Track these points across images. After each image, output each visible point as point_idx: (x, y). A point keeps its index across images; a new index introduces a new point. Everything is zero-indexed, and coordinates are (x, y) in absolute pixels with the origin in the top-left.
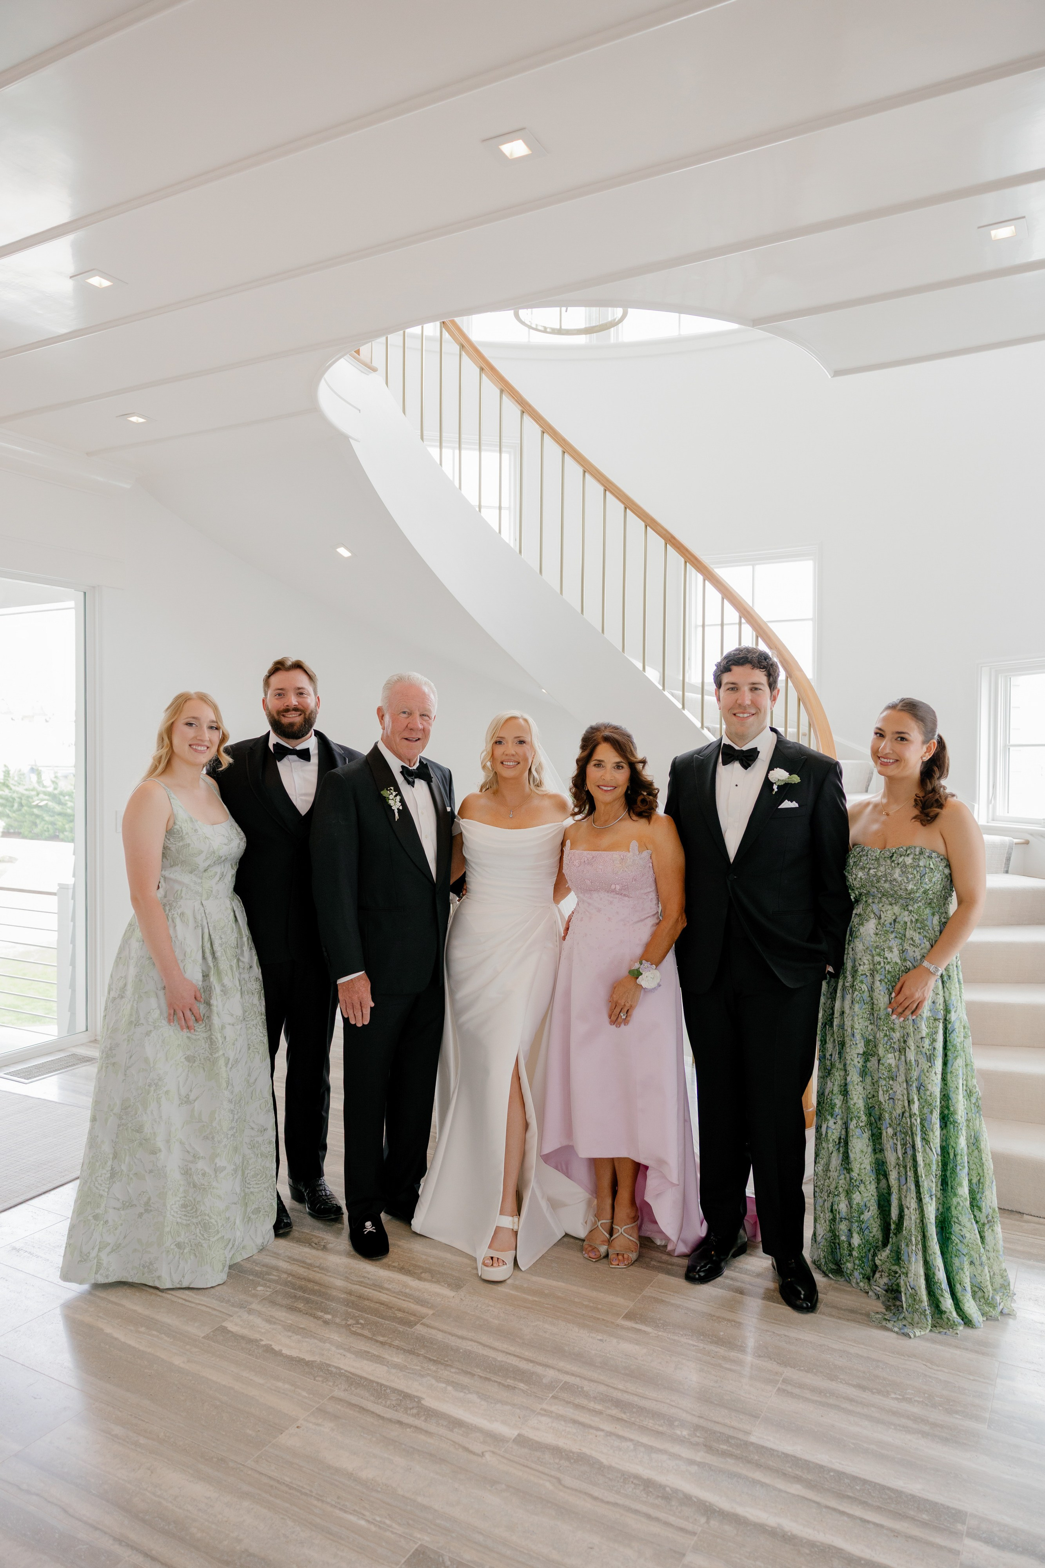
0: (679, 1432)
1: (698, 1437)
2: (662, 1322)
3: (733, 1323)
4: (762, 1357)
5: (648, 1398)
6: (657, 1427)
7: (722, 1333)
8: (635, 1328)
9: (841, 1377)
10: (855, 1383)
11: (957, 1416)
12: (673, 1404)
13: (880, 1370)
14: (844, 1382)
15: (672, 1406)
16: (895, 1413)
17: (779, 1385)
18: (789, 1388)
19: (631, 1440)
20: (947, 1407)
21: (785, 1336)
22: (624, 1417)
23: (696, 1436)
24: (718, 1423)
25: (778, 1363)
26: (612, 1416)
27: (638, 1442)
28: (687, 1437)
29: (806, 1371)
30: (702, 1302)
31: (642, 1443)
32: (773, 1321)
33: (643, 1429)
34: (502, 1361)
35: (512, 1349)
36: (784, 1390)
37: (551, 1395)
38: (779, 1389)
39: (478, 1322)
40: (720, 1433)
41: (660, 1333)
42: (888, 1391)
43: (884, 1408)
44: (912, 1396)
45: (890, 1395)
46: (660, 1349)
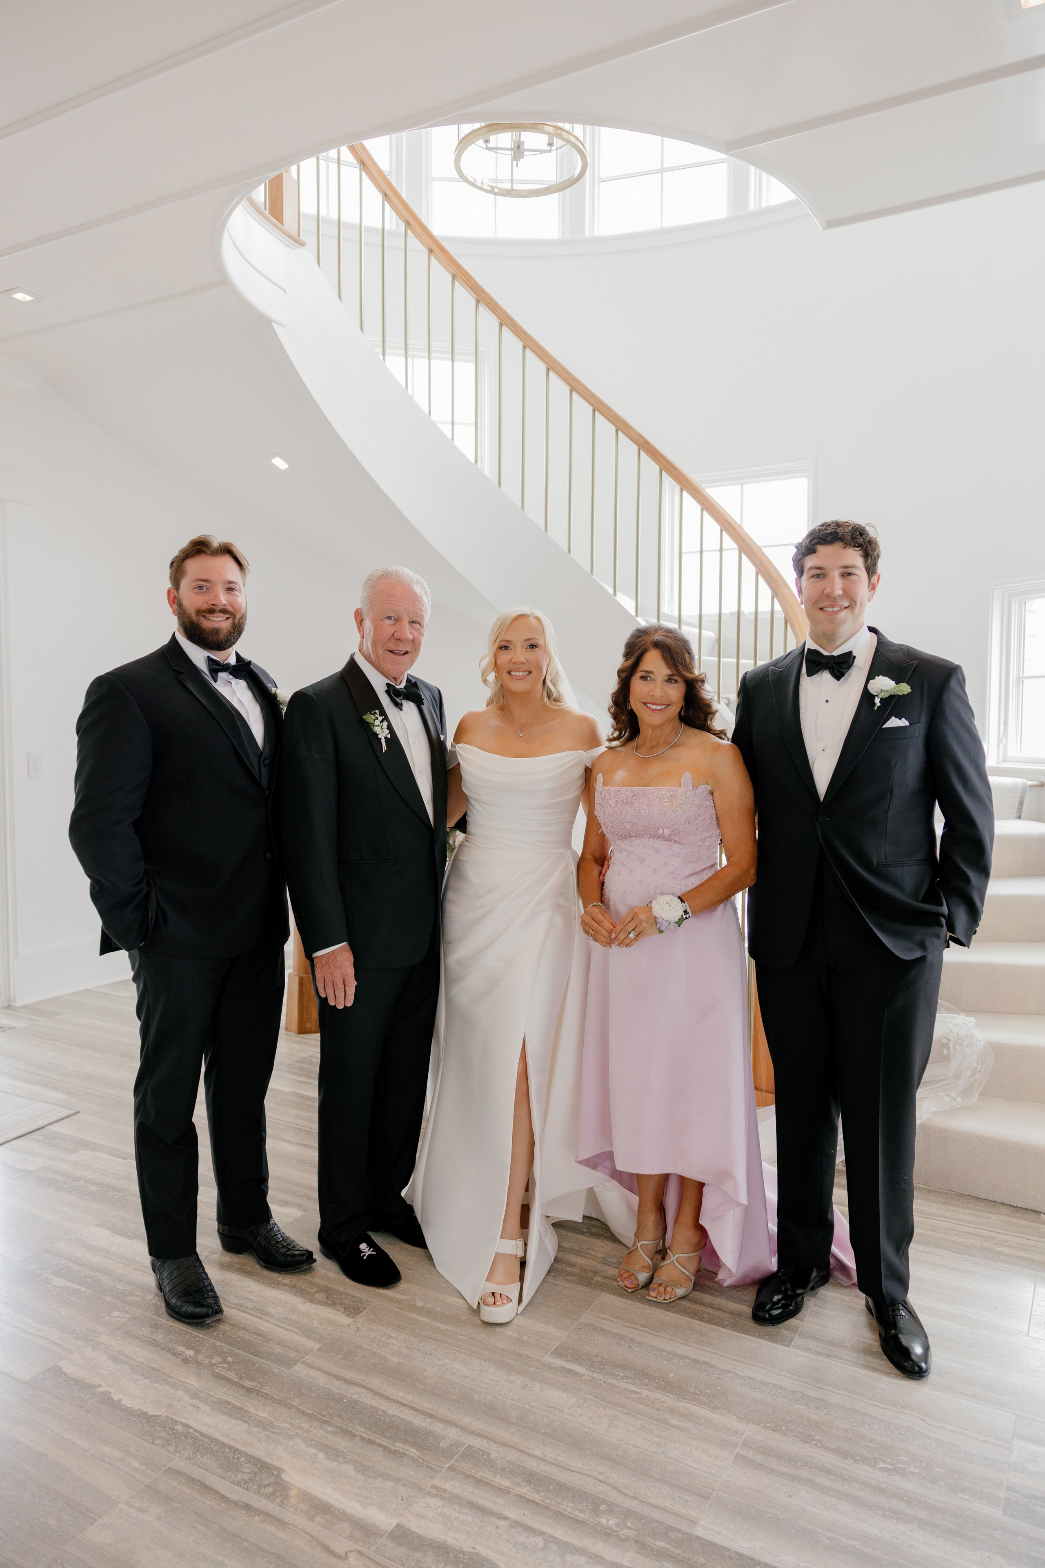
0: (604, 1521)
1: (629, 1528)
2: (599, 1359)
3: (687, 1360)
4: (719, 1408)
5: (570, 1470)
6: (577, 1513)
7: (671, 1375)
8: (565, 1368)
9: (817, 1438)
10: (834, 1447)
11: (964, 1496)
12: (601, 1477)
13: (866, 1427)
14: (820, 1445)
15: (600, 1481)
16: (882, 1491)
17: (738, 1450)
18: (750, 1454)
19: (542, 1534)
20: (950, 1482)
21: (750, 1378)
22: (537, 1497)
23: (626, 1527)
24: (656, 1507)
25: (739, 1418)
26: (521, 1497)
27: (551, 1536)
28: (614, 1528)
29: (773, 1430)
30: (651, 1332)
31: (555, 1538)
32: (736, 1358)
33: (559, 1516)
34: (393, 1416)
35: (408, 1398)
36: (744, 1457)
37: (447, 1466)
38: (737, 1455)
39: (372, 1360)
40: (658, 1522)
41: (595, 1375)
42: (876, 1458)
43: (870, 1484)
44: (906, 1466)
45: (878, 1464)
46: (593, 1398)
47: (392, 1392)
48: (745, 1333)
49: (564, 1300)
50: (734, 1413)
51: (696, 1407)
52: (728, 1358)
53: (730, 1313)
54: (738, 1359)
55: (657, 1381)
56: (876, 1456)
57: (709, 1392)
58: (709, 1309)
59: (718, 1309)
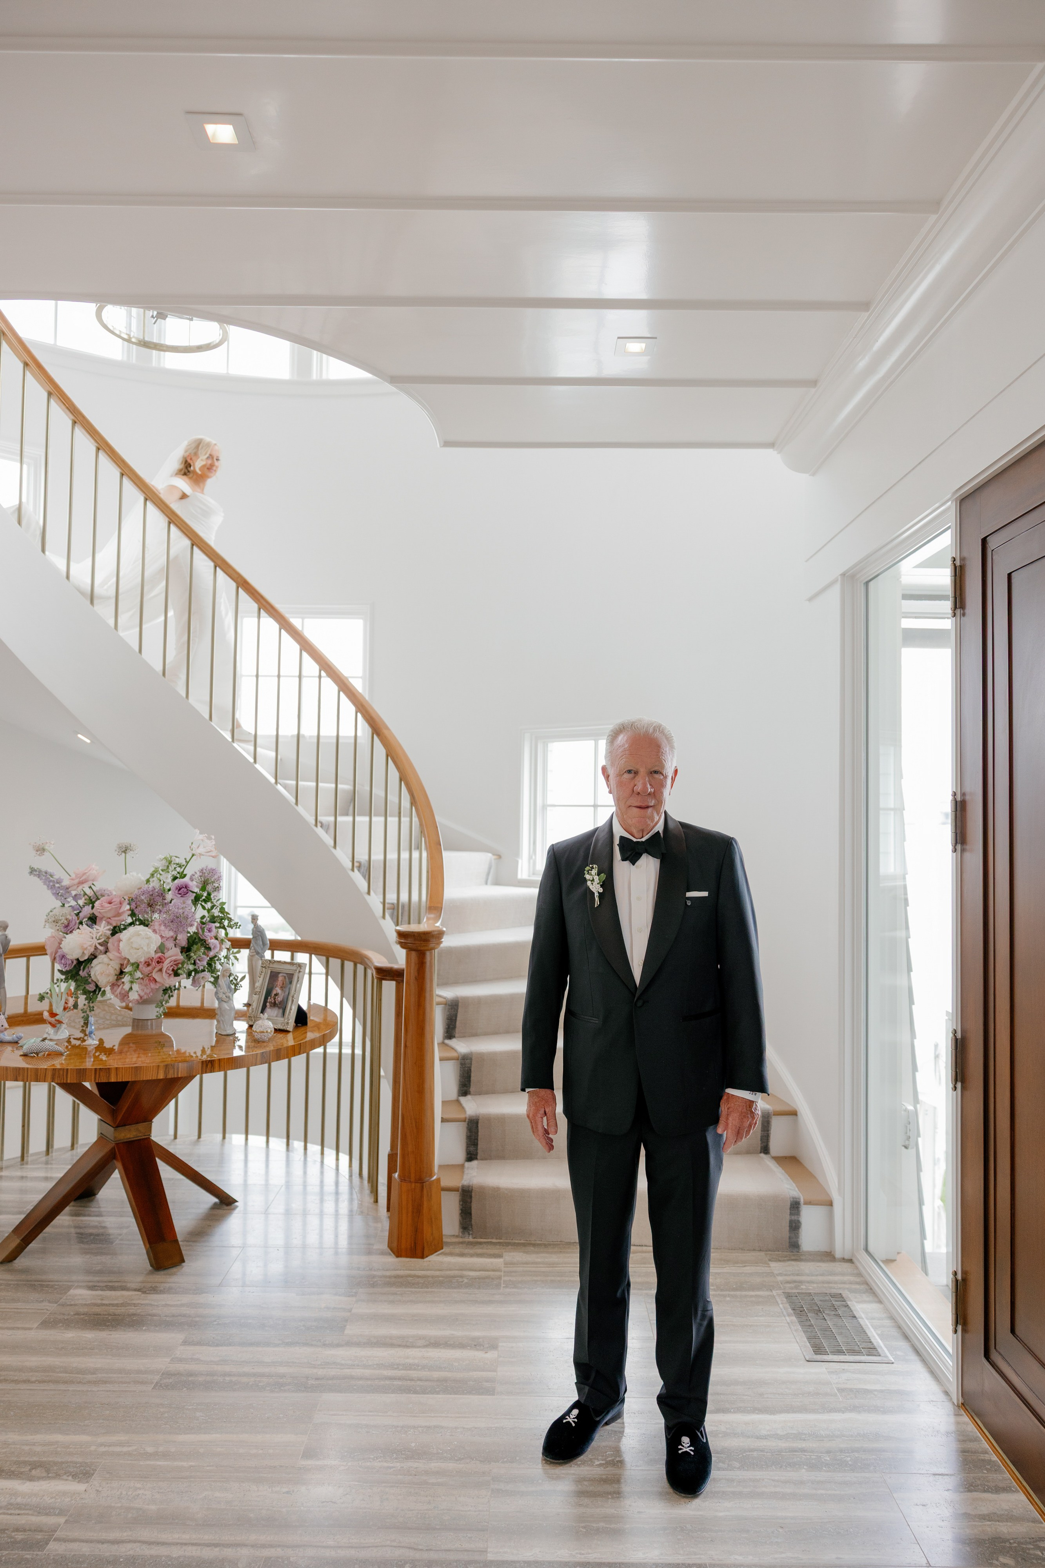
3: (420, 1429)
4: (463, 1459)
5: (366, 1547)
7: (413, 1445)
8: (320, 1466)
12: (395, 1544)
15: (394, 1547)
17: (491, 1486)
18: (502, 1486)
21: (476, 1428)
24: (449, 1550)
25: (481, 1461)
30: (380, 1414)
32: (458, 1416)
36: (498, 1490)
38: (492, 1490)
39: (130, 1515)
40: (456, 1561)
41: (350, 1464)
42: (591, 1459)
43: (595, 1479)
44: (613, 1458)
45: (594, 1463)
46: (357, 1483)
47: (165, 1537)
48: (456, 1394)
49: (291, 1408)
50: (476, 1459)
51: (444, 1464)
52: (451, 1417)
53: (437, 1381)
54: (460, 1415)
55: (403, 1452)
56: (592, 1458)
57: (449, 1448)
58: (419, 1382)
59: (427, 1380)
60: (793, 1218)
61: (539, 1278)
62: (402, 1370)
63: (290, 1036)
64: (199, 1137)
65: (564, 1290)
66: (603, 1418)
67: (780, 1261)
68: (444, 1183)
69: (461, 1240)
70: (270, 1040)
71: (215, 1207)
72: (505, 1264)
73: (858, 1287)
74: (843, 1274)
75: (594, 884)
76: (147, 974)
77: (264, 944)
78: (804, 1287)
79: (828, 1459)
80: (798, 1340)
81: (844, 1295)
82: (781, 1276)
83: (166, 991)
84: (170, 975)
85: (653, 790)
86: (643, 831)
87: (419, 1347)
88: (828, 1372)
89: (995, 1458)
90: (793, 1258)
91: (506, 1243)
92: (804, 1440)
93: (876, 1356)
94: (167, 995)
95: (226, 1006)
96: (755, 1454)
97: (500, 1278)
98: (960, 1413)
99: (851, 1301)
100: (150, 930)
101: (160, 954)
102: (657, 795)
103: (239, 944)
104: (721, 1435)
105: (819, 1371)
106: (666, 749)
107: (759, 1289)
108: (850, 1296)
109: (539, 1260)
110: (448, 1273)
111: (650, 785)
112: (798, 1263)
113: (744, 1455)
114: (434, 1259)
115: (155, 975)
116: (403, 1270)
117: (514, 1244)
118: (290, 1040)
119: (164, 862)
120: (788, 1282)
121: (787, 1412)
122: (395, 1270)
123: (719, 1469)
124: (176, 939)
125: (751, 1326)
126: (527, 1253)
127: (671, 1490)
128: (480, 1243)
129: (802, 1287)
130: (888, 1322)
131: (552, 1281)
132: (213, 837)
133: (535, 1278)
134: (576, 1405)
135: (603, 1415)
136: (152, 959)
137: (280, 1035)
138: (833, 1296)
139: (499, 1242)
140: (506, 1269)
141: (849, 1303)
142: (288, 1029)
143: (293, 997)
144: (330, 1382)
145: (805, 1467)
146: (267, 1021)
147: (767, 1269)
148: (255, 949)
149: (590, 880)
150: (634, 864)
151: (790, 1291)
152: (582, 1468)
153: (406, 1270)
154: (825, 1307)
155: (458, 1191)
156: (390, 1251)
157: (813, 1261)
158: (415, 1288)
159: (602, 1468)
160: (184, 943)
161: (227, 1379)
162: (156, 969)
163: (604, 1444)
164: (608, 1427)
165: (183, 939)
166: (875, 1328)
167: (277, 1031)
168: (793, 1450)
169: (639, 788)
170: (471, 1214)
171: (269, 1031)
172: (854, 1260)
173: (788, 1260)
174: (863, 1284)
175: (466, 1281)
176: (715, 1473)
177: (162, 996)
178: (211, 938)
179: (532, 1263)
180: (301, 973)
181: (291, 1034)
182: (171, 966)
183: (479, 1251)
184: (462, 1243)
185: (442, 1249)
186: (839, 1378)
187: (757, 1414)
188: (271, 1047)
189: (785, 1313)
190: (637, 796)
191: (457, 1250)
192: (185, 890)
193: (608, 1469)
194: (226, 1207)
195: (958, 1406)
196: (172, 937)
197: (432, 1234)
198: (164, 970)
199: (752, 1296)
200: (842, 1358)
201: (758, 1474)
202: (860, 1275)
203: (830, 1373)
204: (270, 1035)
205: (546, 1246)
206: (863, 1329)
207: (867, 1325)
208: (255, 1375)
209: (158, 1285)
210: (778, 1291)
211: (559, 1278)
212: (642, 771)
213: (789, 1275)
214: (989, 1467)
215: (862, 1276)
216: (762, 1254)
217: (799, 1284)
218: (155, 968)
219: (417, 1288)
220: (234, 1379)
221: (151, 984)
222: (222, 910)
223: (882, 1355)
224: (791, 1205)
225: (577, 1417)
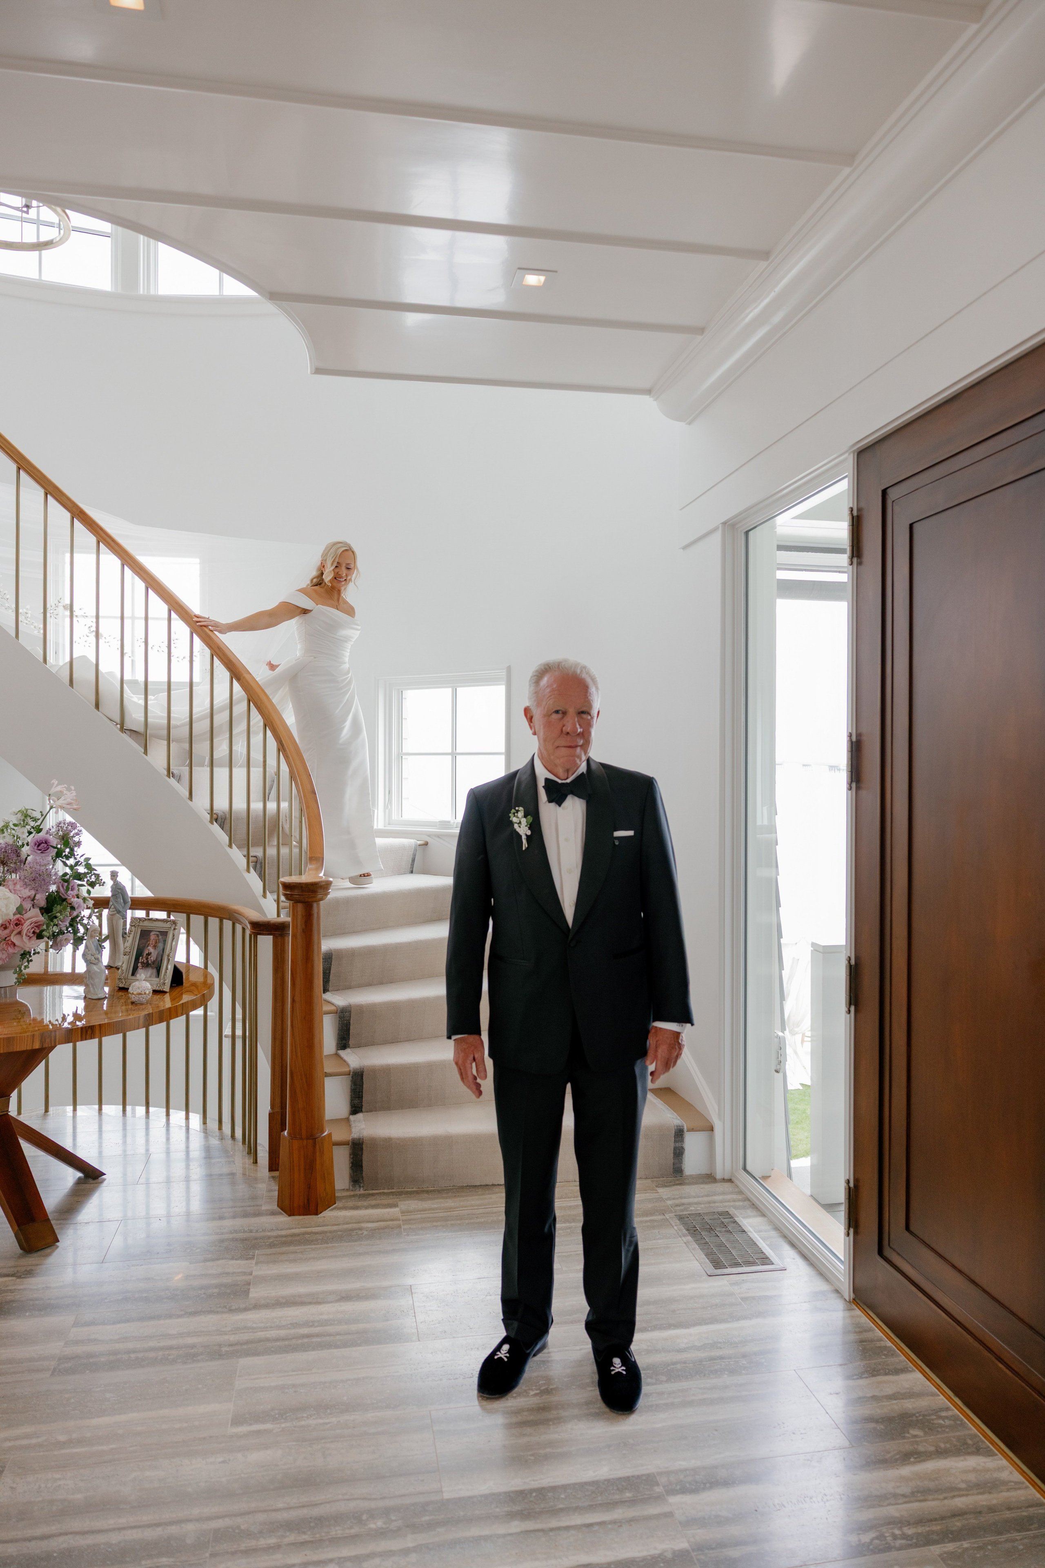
0: (373, 1526)
1: (395, 1520)
2: (276, 1412)
3: (349, 1382)
6: (347, 1531)
7: (345, 1398)
8: (253, 1432)
12: (347, 1497)
15: (348, 1500)
18: (444, 1427)
19: (331, 1560)
22: (305, 1538)
23: (393, 1521)
24: (404, 1496)
25: (418, 1406)
26: (293, 1544)
27: (340, 1558)
28: (384, 1526)
29: (448, 1403)
30: (304, 1372)
31: (344, 1558)
33: (335, 1541)
35: (122, 1521)
36: (441, 1431)
37: (207, 1555)
38: (435, 1432)
41: (283, 1425)
43: (533, 1408)
44: (546, 1387)
45: (529, 1393)
46: (294, 1443)
47: (98, 1524)
49: (208, 1377)
51: (381, 1413)
53: (356, 1333)
55: (337, 1407)
56: (525, 1389)
57: (383, 1397)
58: (338, 1337)
59: (346, 1334)
60: (677, 1145)
61: (439, 1223)
62: (318, 1326)
63: (167, 997)
64: (47, 1110)
65: (466, 1233)
66: (533, 1350)
67: (666, 1186)
68: (336, 1137)
69: (352, 1193)
70: (149, 1002)
71: (79, 1182)
72: (402, 1213)
73: (741, 1203)
74: (723, 1194)
75: (521, 826)
76: (4, 938)
77: (125, 902)
78: (693, 1208)
79: (745, 1363)
80: (697, 1258)
81: (730, 1212)
82: (670, 1200)
83: (24, 955)
84: (30, 938)
85: (582, 730)
86: (568, 771)
87: (331, 1302)
88: (730, 1284)
89: (889, 1344)
90: (677, 1182)
91: (398, 1192)
92: (721, 1348)
93: (769, 1264)
94: (25, 960)
95: (95, 968)
96: (679, 1366)
97: (399, 1227)
98: (853, 1308)
99: (738, 1217)
100: (7, 890)
101: (18, 916)
102: (585, 736)
103: (100, 903)
104: (643, 1353)
105: (721, 1284)
106: (593, 690)
107: (652, 1214)
108: (736, 1213)
109: (435, 1206)
110: (346, 1226)
111: (579, 725)
112: (683, 1187)
113: (669, 1368)
114: (327, 1214)
115: (14, 939)
116: (299, 1228)
117: (407, 1193)
118: (167, 1002)
119: (19, 815)
120: (677, 1205)
121: (700, 1324)
122: (290, 1229)
123: (648, 1384)
124: (33, 900)
125: (651, 1249)
126: (422, 1200)
127: (607, 1410)
128: (373, 1195)
129: (691, 1208)
130: (774, 1233)
131: (452, 1225)
132: (73, 788)
133: (435, 1224)
134: (504, 1341)
135: (533, 1347)
136: (10, 921)
137: (157, 997)
138: (721, 1214)
139: (391, 1192)
140: (404, 1218)
141: (736, 1219)
142: (164, 990)
143: (168, 956)
144: (245, 1347)
145: (726, 1373)
146: (144, 982)
147: (654, 1195)
148: (115, 908)
149: (516, 823)
150: (560, 805)
151: (681, 1213)
152: (519, 1400)
153: (302, 1228)
154: (716, 1225)
155: (349, 1145)
156: (281, 1211)
157: (696, 1183)
158: (315, 1244)
159: (538, 1398)
160: (43, 903)
161: (133, 1356)
162: (15, 932)
163: (535, 1374)
164: (535, 1358)
165: (41, 899)
166: (764, 1239)
167: (155, 992)
168: (712, 1359)
169: (568, 728)
170: (362, 1166)
171: (147, 992)
172: (733, 1179)
173: (674, 1185)
174: (745, 1201)
175: (365, 1233)
176: (647, 1388)
177: (20, 961)
178: (73, 897)
179: (430, 1209)
180: (176, 931)
181: (168, 995)
182: (32, 928)
183: (373, 1202)
184: (354, 1196)
185: (335, 1204)
186: (741, 1288)
187: (673, 1329)
188: (149, 1010)
189: (680, 1234)
190: (565, 736)
191: (350, 1204)
192: (46, 845)
193: (543, 1397)
194: (91, 1181)
195: (850, 1302)
196: (29, 897)
197: (325, 1189)
198: (24, 932)
199: (646, 1221)
200: (740, 1270)
201: (684, 1384)
202: (741, 1192)
203: (732, 1284)
204: (149, 997)
205: (439, 1191)
206: (753, 1241)
207: (756, 1238)
208: (162, 1349)
209: (33, 1268)
210: (670, 1215)
211: (459, 1222)
212: (571, 711)
213: (677, 1199)
214: (886, 1353)
215: (743, 1194)
216: (649, 1181)
217: (688, 1206)
218: (13, 931)
219: (316, 1244)
220: (140, 1355)
221: (9, 948)
222: (88, 866)
223: (775, 1263)
224: (675, 1133)
225: (509, 1352)
